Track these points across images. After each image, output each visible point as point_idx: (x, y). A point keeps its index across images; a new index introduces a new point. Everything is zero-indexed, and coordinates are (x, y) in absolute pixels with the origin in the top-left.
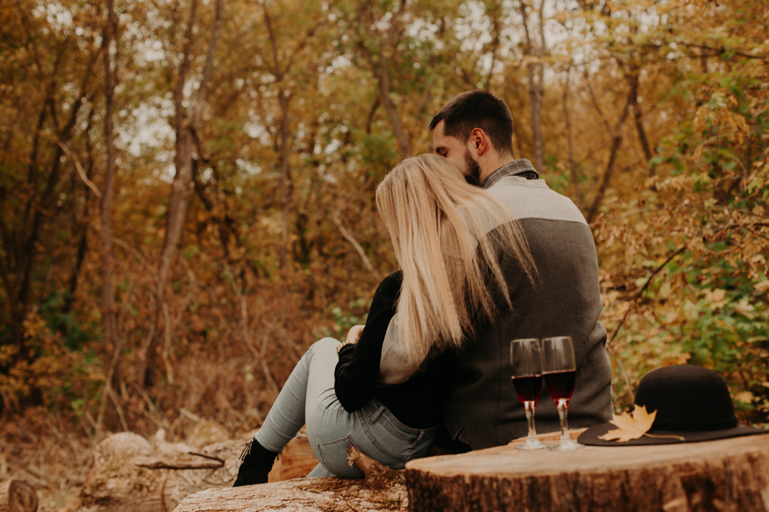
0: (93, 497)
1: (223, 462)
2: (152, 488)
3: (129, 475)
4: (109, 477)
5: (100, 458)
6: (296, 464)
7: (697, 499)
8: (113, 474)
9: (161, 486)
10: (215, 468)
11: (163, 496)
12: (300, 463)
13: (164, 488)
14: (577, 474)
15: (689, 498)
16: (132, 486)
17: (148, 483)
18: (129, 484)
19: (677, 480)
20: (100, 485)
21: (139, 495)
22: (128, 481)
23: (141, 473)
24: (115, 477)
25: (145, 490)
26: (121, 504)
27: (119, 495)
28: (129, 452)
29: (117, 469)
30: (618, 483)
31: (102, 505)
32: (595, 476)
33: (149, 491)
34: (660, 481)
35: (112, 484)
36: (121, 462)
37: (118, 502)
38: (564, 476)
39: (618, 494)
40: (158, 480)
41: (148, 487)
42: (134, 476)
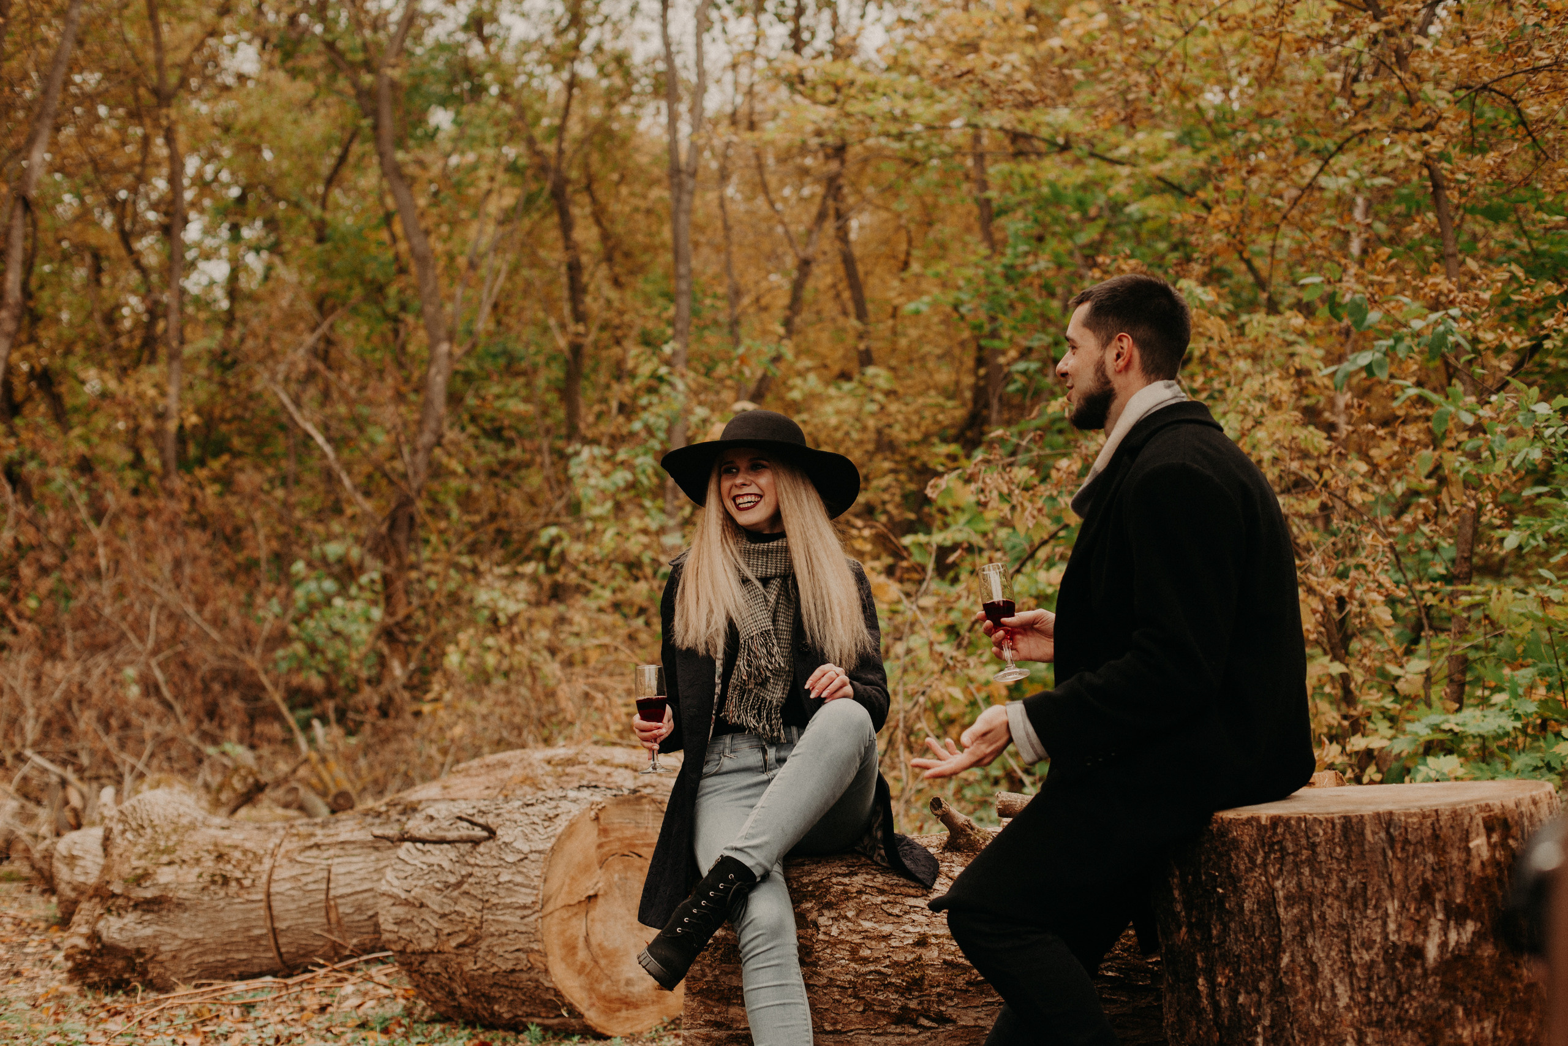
0: (129, 899)
1: (492, 834)
2: (247, 883)
3: (198, 861)
4: (159, 865)
5: (124, 832)
6: (613, 835)
7: (1495, 838)
8: (165, 859)
9: (265, 878)
10: (476, 842)
11: (269, 895)
12: (618, 834)
13: (269, 882)
16: (206, 877)
17: (238, 874)
18: (200, 875)
19: (1479, 819)
20: (139, 879)
21: (222, 894)
22: (197, 870)
23: (220, 857)
24: (170, 863)
25: (233, 884)
26: (185, 910)
27: (182, 894)
28: (185, 821)
29: (167, 851)
30: (1429, 822)
31: (147, 911)
32: (1408, 815)
33: (242, 886)
34: (1467, 820)
35: (165, 876)
36: (174, 838)
37: (180, 905)
38: (1378, 815)
39: (1429, 832)
40: (255, 868)
41: (238, 880)
42: (209, 862)
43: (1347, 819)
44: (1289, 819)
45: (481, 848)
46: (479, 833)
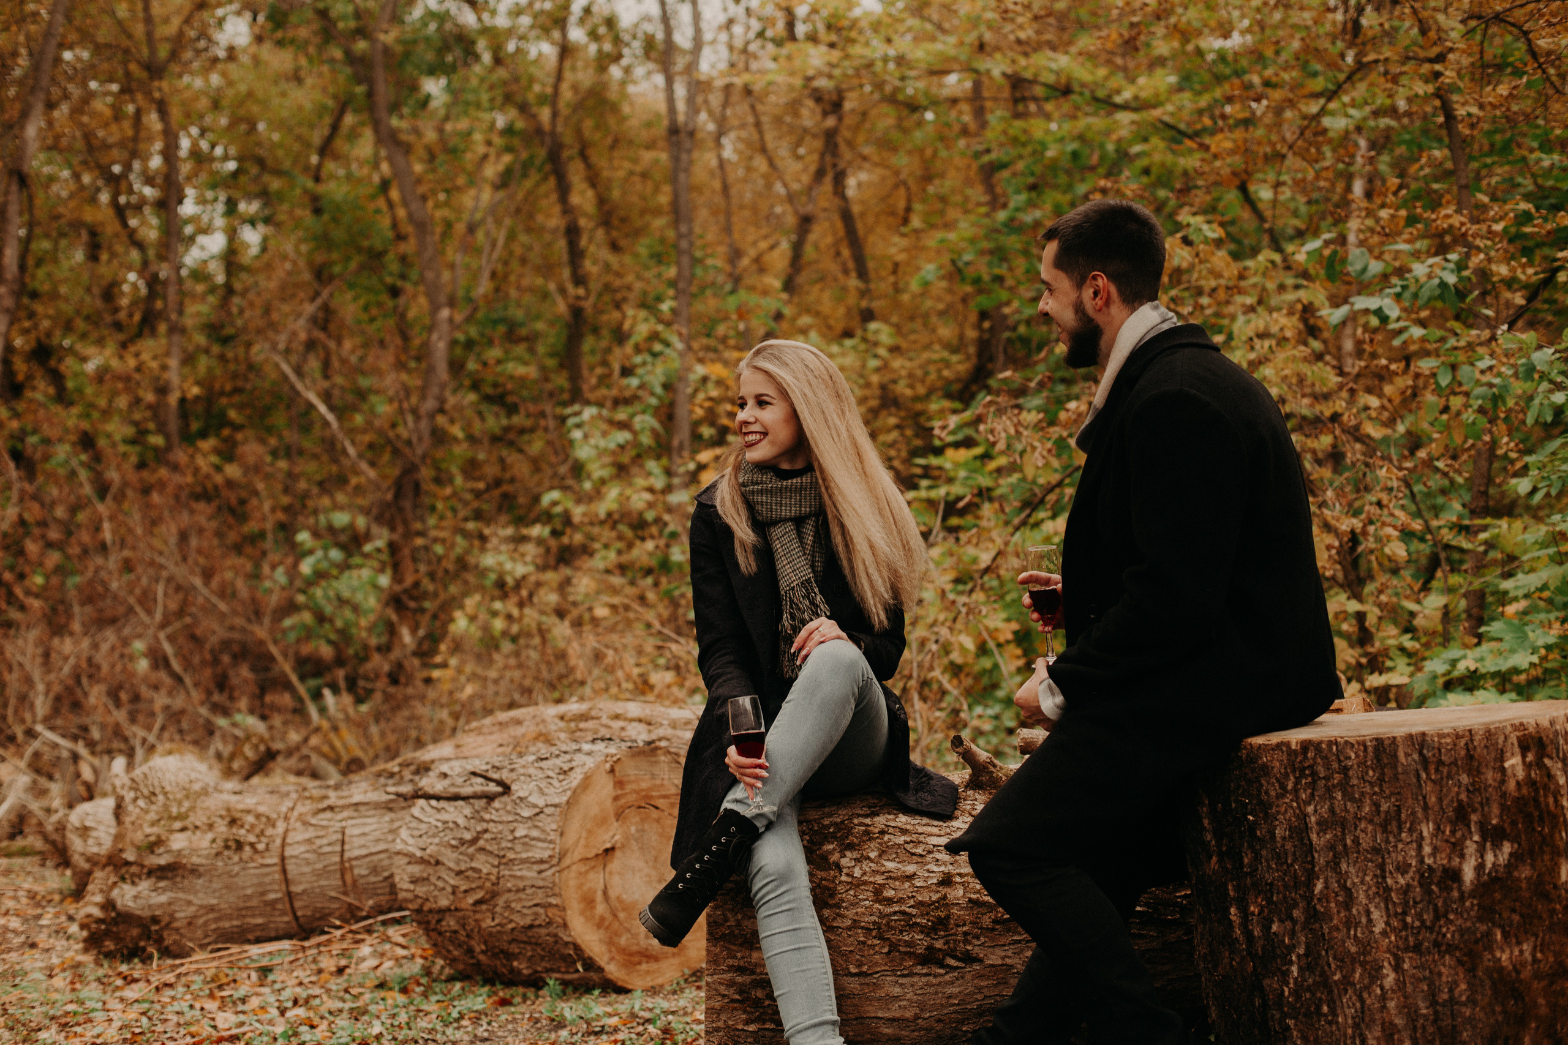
0: (142, 866)
1: (506, 789)
2: (261, 847)
3: (211, 826)
4: (172, 831)
5: (135, 799)
6: (629, 788)
7: (1530, 757)
8: (178, 825)
9: (278, 842)
11: (283, 859)
12: (634, 786)
13: (283, 845)
14: (1424, 734)
15: (1524, 756)
16: (220, 843)
17: (252, 838)
18: (214, 841)
19: (1513, 739)
20: (154, 845)
21: (236, 858)
22: (210, 836)
23: (233, 822)
24: (183, 829)
25: (247, 848)
26: (200, 876)
27: (195, 860)
28: (197, 787)
29: (180, 817)
30: (1462, 742)
31: (161, 878)
32: (1441, 736)
33: (256, 851)
34: (1501, 740)
35: (178, 842)
36: (186, 804)
37: (194, 871)
38: (1410, 737)
39: (1463, 753)
40: (269, 832)
41: (252, 845)
42: (222, 828)
43: (1379, 742)
44: (1320, 743)
45: (496, 804)
46: (493, 788)
